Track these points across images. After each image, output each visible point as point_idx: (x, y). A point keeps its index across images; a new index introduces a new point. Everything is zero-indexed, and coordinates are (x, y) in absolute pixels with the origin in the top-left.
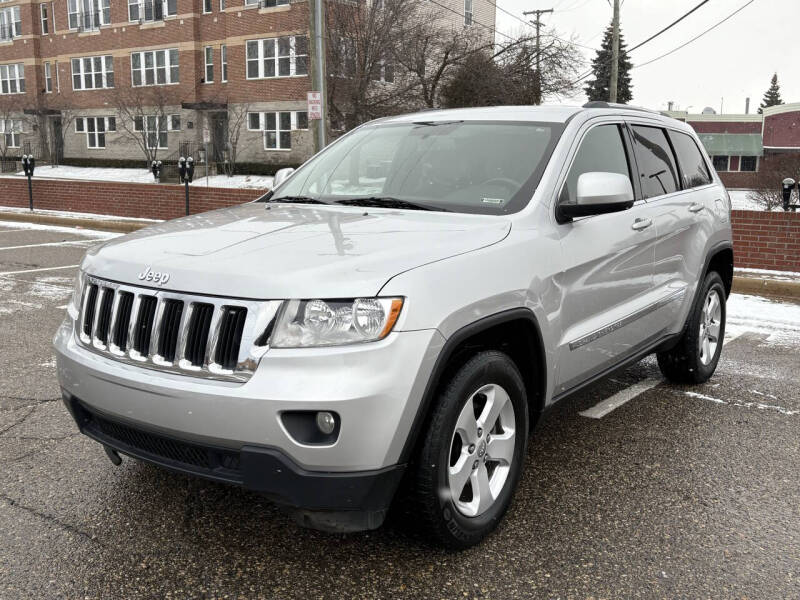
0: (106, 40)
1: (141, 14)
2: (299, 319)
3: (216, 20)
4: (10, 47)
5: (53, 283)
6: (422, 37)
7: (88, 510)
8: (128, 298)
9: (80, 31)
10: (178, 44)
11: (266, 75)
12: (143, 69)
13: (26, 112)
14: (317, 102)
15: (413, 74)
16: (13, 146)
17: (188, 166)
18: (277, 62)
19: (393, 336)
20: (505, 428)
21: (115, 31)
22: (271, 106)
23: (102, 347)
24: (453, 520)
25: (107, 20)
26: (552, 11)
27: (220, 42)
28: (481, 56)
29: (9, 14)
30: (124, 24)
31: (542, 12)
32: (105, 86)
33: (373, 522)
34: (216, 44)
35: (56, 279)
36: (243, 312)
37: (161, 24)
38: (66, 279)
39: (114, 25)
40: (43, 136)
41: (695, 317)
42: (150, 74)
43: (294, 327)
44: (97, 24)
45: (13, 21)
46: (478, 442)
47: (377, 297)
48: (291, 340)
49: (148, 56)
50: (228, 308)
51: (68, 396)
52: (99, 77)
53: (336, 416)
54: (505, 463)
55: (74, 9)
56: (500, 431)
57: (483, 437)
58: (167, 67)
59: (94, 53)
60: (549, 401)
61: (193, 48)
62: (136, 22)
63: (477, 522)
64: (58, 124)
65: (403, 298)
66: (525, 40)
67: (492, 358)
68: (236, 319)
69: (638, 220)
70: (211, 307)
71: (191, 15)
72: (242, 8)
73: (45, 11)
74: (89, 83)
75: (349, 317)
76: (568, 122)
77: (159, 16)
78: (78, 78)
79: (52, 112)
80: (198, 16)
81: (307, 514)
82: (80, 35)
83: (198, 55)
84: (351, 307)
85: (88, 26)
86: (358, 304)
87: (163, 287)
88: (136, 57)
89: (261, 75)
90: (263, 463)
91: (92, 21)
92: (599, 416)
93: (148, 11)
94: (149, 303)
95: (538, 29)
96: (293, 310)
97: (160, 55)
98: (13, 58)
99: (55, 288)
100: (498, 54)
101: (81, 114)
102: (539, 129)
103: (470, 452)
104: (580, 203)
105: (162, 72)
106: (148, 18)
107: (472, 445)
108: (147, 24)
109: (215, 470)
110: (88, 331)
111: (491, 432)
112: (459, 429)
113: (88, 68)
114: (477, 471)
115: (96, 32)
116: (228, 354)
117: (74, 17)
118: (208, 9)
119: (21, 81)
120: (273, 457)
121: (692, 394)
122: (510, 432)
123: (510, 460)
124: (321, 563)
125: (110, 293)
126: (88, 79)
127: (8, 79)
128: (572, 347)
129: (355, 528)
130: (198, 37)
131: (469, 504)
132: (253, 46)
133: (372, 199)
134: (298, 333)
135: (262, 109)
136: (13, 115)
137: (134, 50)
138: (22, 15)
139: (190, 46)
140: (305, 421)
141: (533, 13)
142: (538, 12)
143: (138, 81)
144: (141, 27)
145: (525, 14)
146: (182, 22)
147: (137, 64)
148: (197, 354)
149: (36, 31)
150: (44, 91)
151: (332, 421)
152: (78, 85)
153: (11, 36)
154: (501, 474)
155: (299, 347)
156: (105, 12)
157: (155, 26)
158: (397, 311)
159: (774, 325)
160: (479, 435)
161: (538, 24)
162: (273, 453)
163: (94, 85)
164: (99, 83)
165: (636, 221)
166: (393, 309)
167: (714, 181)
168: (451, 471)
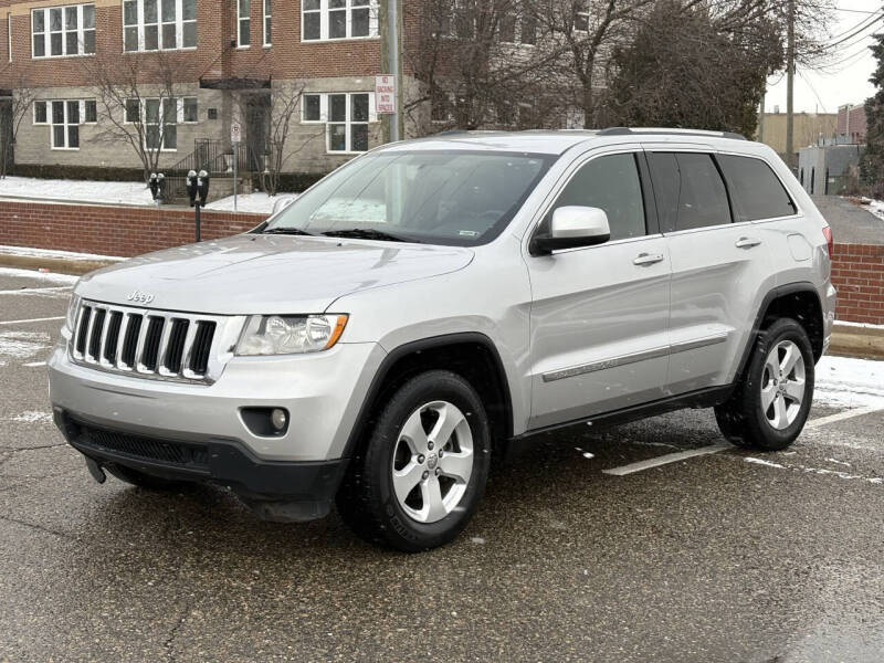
2: (262, 331)
5: (15, 339)
8: (118, 316)
11: (331, 36)
12: (141, 26)
14: (389, 89)
17: (200, 183)
18: (349, 17)
19: (337, 347)
20: (462, 448)
22: (338, 84)
23: (94, 362)
32: (81, 52)
35: (19, 334)
36: (213, 325)
42: (151, 33)
43: (254, 339)
46: (428, 454)
47: (324, 314)
48: (253, 350)
49: (150, 5)
50: (202, 324)
52: (73, 37)
53: (286, 412)
54: (462, 482)
56: (457, 450)
57: (435, 450)
58: (179, 22)
59: (67, 1)
60: (520, 428)
64: (7, 112)
65: (347, 314)
67: (450, 379)
68: (207, 330)
69: (643, 255)
70: (187, 322)
74: (57, 49)
75: (303, 333)
78: (40, 40)
81: (267, 506)
83: (227, 3)
84: (305, 323)
86: (311, 319)
87: (149, 306)
88: (131, 7)
89: (325, 35)
90: (225, 453)
92: (622, 474)
94: (136, 320)
96: (255, 324)
97: (169, 4)
101: (43, 95)
103: (420, 462)
104: (555, 236)
105: (170, 32)
107: (422, 455)
109: (188, 464)
110: (81, 348)
111: (447, 448)
112: (405, 436)
113: (57, 24)
114: (427, 481)
116: (200, 361)
120: (231, 446)
121: (750, 459)
122: (467, 451)
123: (467, 480)
124: (280, 557)
125: (102, 313)
126: (56, 39)
128: (546, 379)
131: (418, 512)
134: (259, 344)
135: (324, 90)
140: (263, 417)
143: (133, 43)
147: (132, 18)
148: (174, 362)
151: (283, 420)
152: (40, 50)
154: (457, 491)
155: (261, 355)
158: (341, 328)
160: (430, 449)
162: (235, 444)
163: (64, 50)
164: (73, 48)
165: (641, 256)
166: (338, 325)
167: (800, 212)
168: (397, 475)
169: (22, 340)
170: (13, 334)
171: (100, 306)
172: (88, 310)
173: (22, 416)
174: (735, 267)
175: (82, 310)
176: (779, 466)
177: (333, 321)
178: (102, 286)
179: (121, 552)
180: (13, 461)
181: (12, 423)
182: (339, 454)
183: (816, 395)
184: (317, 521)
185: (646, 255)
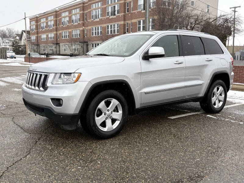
0: (101, 22)
1: (110, 14)
3: (130, 15)
4: (77, 25)
6: (189, 16)
9: (94, 20)
10: (119, 22)
11: (143, 30)
12: (110, 30)
13: (80, 42)
16: (76, 52)
19: (77, 82)
20: (119, 111)
21: (103, 19)
24: (96, 130)
25: (101, 17)
26: (240, 7)
27: (131, 21)
28: (208, 22)
29: (77, 16)
30: (105, 17)
31: (237, 7)
32: (100, 35)
34: (129, 22)
37: (115, 17)
39: (103, 18)
40: (83, 49)
42: (111, 31)
44: (99, 18)
45: (78, 18)
47: (74, 73)
49: (111, 26)
50: (45, 75)
52: (98, 32)
53: (62, 100)
55: (93, 14)
57: (110, 112)
58: (116, 29)
59: (97, 26)
60: (138, 106)
61: (123, 23)
62: (108, 17)
63: (106, 133)
64: (87, 45)
65: (81, 73)
66: (222, 16)
70: (42, 75)
71: (123, 14)
72: (137, 11)
73: (86, 15)
74: (95, 34)
76: (156, 34)
77: (115, 15)
78: (93, 33)
79: (86, 42)
80: (125, 14)
81: (62, 125)
82: (94, 21)
83: (124, 25)
84: (71, 75)
85: (96, 18)
88: (108, 26)
89: (141, 30)
91: (97, 17)
92: (173, 118)
93: (112, 13)
94: (33, 75)
95: (235, 13)
96: (58, 75)
97: (114, 25)
98: (77, 28)
100: (213, 21)
101: (93, 43)
103: (105, 115)
105: (114, 30)
106: (112, 15)
107: (105, 113)
108: (111, 17)
111: (113, 111)
112: (99, 108)
113: (96, 30)
114: (107, 120)
115: (98, 20)
116: (44, 85)
117: (93, 16)
118: (128, 12)
119: (79, 34)
120: (50, 109)
123: (120, 120)
126: (95, 33)
127: (76, 34)
130: (125, 20)
131: (104, 128)
132: (140, 22)
134: (58, 81)
136: (76, 43)
137: (107, 24)
138: (80, 16)
139: (122, 23)
141: (233, 8)
142: (235, 7)
143: (108, 33)
144: (110, 18)
145: (230, 8)
146: (120, 16)
147: (108, 28)
148: (38, 86)
149: (83, 20)
150: (85, 37)
152: (93, 35)
153: (77, 22)
154: (117, 123)
156: (101, 14)
157: (113, 17)
158: (79, 77)
160: (108, 111)
161: (235, 11)
162: (50, 108)
163: (97, 34)
165: (176, 61)
167: (224, 53)
168: (96, 118)
174: (204, 66)
176: (215, 118)
177: (76, 75)
184: (73, 130)
185: (178, 61)
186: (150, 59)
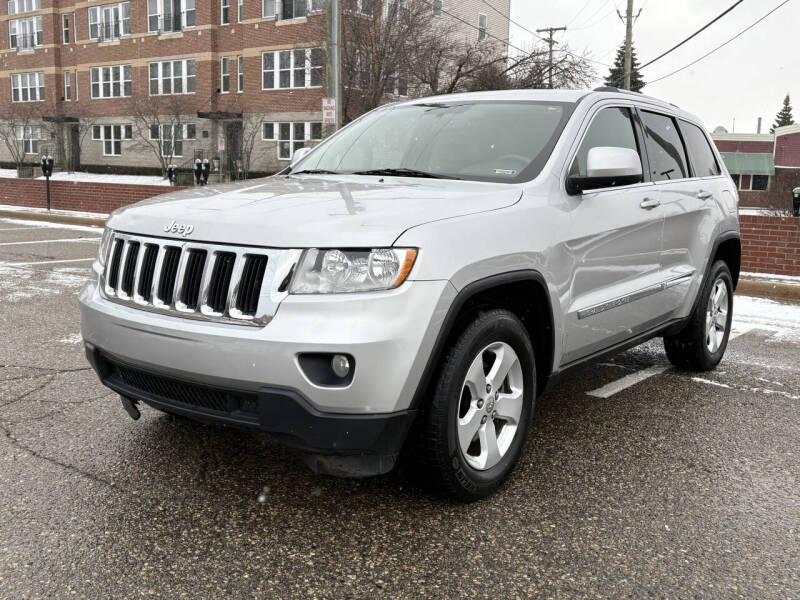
0: (126, 50)
1: (160, 25)
2: (318, 267)
3: (233, 31)
4: (30, 56)
5: (70, 273)
6: (436, 50)
7: (106, 461)
8: (153, 250)
9: (99, 41)
10: (196, 55)
11: (281, 86)
12: (160, 79)
13: (46, 119)
14: (332, 108)
15: (427, 85)
16: (31, 153)
17: (203, 168)
18: (292, 73)
19: (407, 285)
20: (513, 388)
21: (134, 41)
22: (285, 117)
23: (127, 298)
24: (461, 469)
25: (126, 31)
26: (565, 29)
27: (237, 52)
28: (494, 70)
29: (31, 24)
30: (144, 35)
31: (556, 29)
32: (122, 95)
33: (384, 467)
34: (232, 55)
35: (73, 269)
36: (265, 258)
37: (179, 35)
38: (83, 270)
39: (134, 36)
40: (61, 143)
41: (702, 303)
42: (167, 83)
43: (312, 275)
44: (117, 34)
45: (35, 31)
46: (486, 397)
47: (392, 247)
48: (310, 288)
49: (166, 66)
50: (250, 257)
51: (92, 347)
52: (117, 86)
53: (351, 359)
54: (513, 422)
55: (95, 19)
56: (508, 391)
57: (492, 393)
58: (184, 77)
59: (113, 63)
60: (556, 367)
61: (210, 59)
62: (155, 33)
63: (484, 475)
64: (75, 132)
65: (417, 249)
66: (538, 54)
67: (502, 317)
68: (257, 266)
69: (645, 200)
70: (233, 256)
71: (208, 27)
72: (259, 20)
73: (67, 21)
74: (107, 93)
75: (365, 268)
76: (579, 102)
77: (178, 27)
78: (96, 87)
79: (70, 119)
80: (215, 27)
81: (320, 458)
82: (100, 45)
83: (215, 65)
84: (367, 258)
85: (108, 36)
86: (373, 255)
87: (188, 237)
88: (154, 66)
89: (277, 86)
90: (279, 404)
91: (112, 32)
92: (606, 395)
93: (167, 22)
94: (174, 253)
95: (551, 46)
96: (311, 259)
97: (178, 65)
98: (34, 66)
99: (72, 277)
100: (511, 68)
101: (98, 121)
102: (551, 108)
103: (479, 406)
104: (590, 175)
105: (178, 82)
106: (167, 28)
107: (481, 400)
108: (166, 35)
109: (233, 414)
110: (113, 284)
111: (500, 390)
112: (468, 382)
113: (107, 76)
114: (485, 425)
115: (116, 42)
116: (249, 299)
117: (94, 27)
118: (226, 21)
119: (41, 89)
120: (289, 398)
121: (698, 380)
122: (518, 391)
123: (517, 420)
124: (333, 510)
125: (135, 246)
126: (107, 87)
127: (29, 88)
128: (580, 316)
129: (365, 473)
130: (215, 48)
131: (476, 458)
132: (269, 58)
133: (388, 170)
134: (316, 281)
135: (276, 120)
136: (32, 122)
137: (152, 60)
138: (44, 24)
139: (207, 56)
140: (322, 364)
141: (547, 30)
142: (551, 30)
143: (155, 89)
144: (160, 38)
145: (538, 31)
146: (200, 33)
147: (154, 75)
148: (218, 301)
149: (57, 41)
150: (63, 99)
151: (347, 365)
152: (96, 93)
153: (33, 45)
154: (509, 433)
155: (318, 293)
156: (125, 24)
157: (174, 37)
158: (410, 264)
159: (781, 323)
160: (488, 392)
161: (551, 42)
162: (292, 395)
163: (112, 94)
164: (117, 92)
166: (407, 260)
167: (722, 173)
168: (461, 422)
169: (75, 274)
170: (68, 270)
171: (134, 238)
172: (121, 243)
173: (67, 338)
175: (114, 243)
177: (401, 256)
178: (135, 217)
179: (158, 503)
180: (54, 383)
181: (59, 344)
182: (406, 405)
183: (734, 325)
185: (649, 200)
186: (584, 192)
